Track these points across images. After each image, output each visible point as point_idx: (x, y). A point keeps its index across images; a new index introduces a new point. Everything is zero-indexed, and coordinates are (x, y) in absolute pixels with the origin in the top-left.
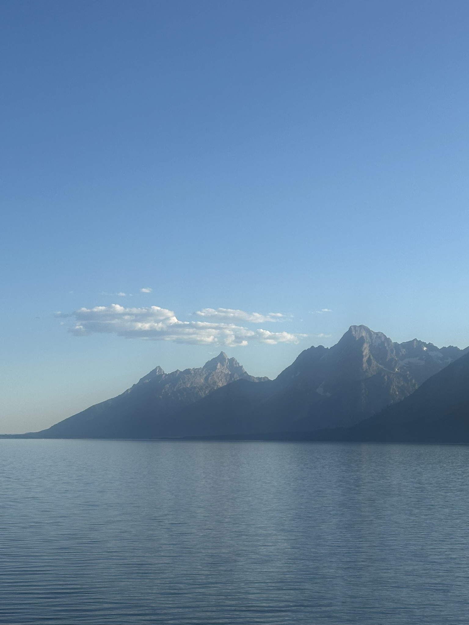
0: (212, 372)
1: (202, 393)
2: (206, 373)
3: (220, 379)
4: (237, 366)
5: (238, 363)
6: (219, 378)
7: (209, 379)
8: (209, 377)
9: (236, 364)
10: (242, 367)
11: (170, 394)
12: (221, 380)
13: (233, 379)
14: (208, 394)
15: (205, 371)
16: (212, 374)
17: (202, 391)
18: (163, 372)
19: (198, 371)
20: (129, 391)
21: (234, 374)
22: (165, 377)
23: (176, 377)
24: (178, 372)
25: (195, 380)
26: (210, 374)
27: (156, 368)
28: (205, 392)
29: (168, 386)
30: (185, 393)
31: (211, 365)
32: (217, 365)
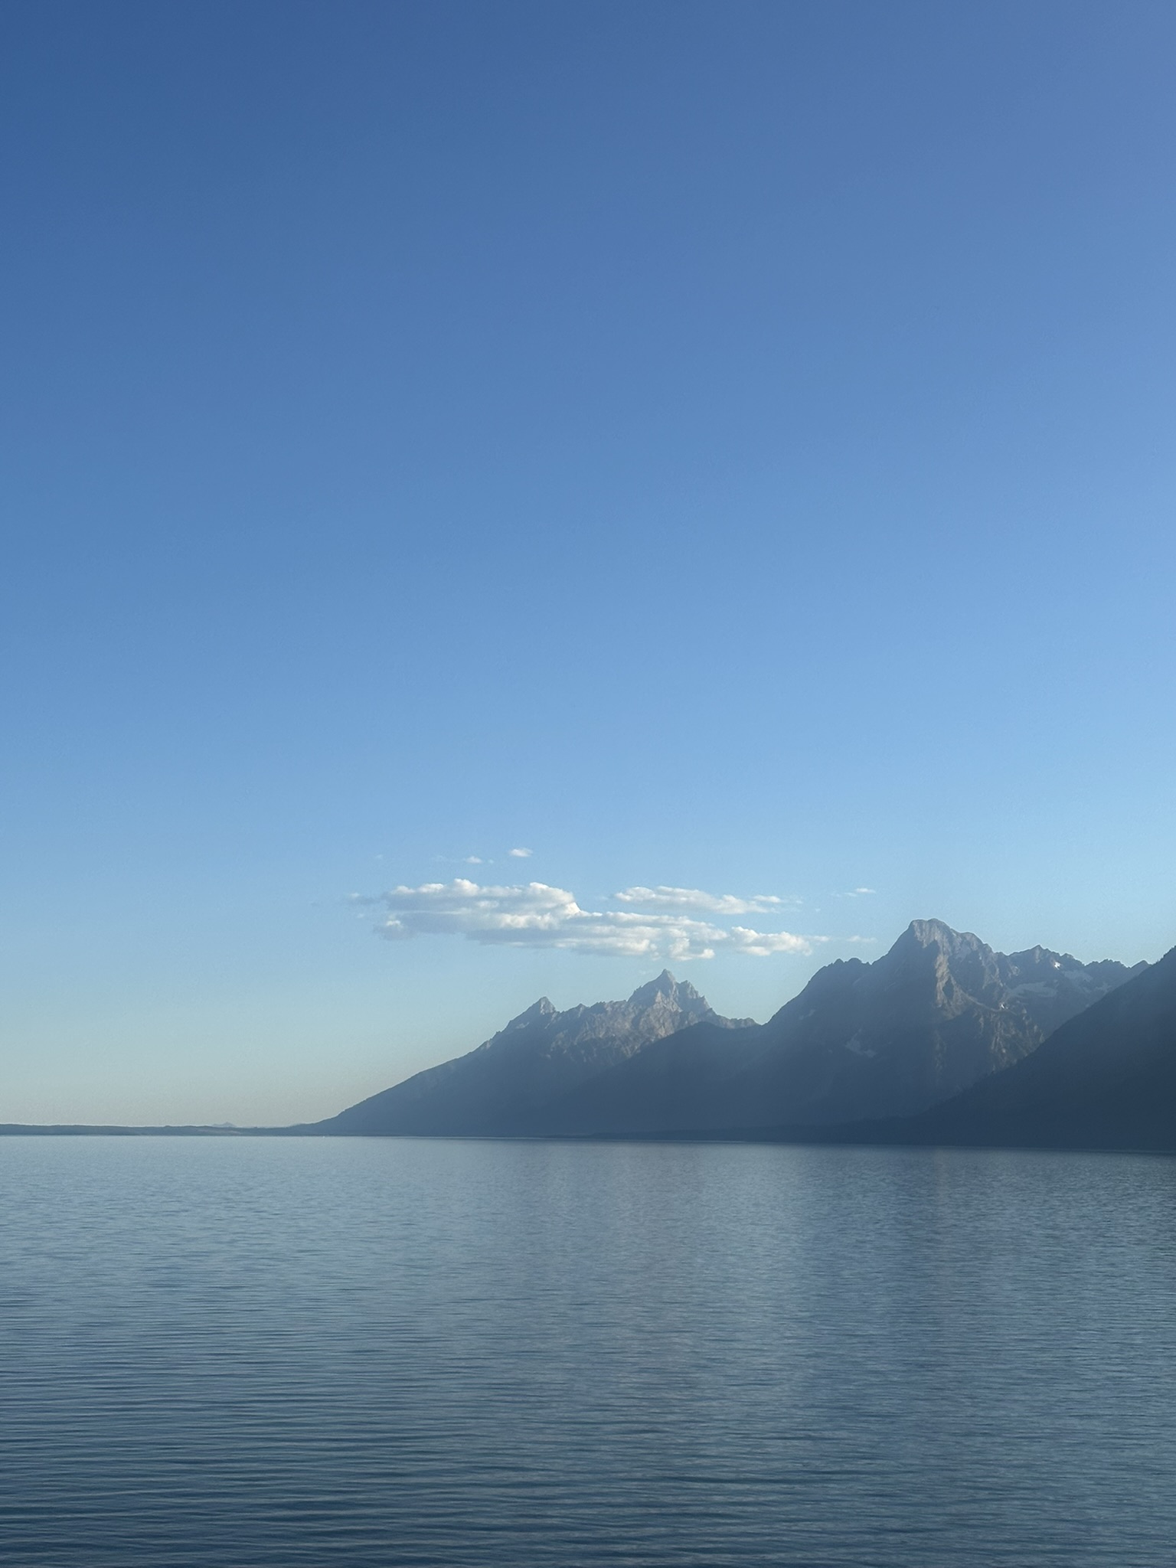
0: (646, 1009)
1: (626, 1050)
2: (634, 1012)
3: (661, 1021)
4: (695, 997)
5: (696, 993)
6: (659, 1021)
7: (641, 1024)
8: (641, 1018)
9: (691, 993)
10: (703, 999)
11: (565, 1051)
12: (664, 1024)
13: (686, 1022)
14: (639, 1051)
15: (633, 1008)
16: (646, 1013)
17: (628, 1045)
18: (554, 1008)
19: (620, 1007)
20: (488, 1046)
21: (688, 1013)
22: (556, 1018)
23: (578, 1018)
24: (581, 1009)
25: (613, 1025)
26: (642, 1012)
27: (540, 1000)
28: (633, 1048)
29: (561, 1035)
30: (595, 1049)
31: (644, 996)
32: (656, 995)
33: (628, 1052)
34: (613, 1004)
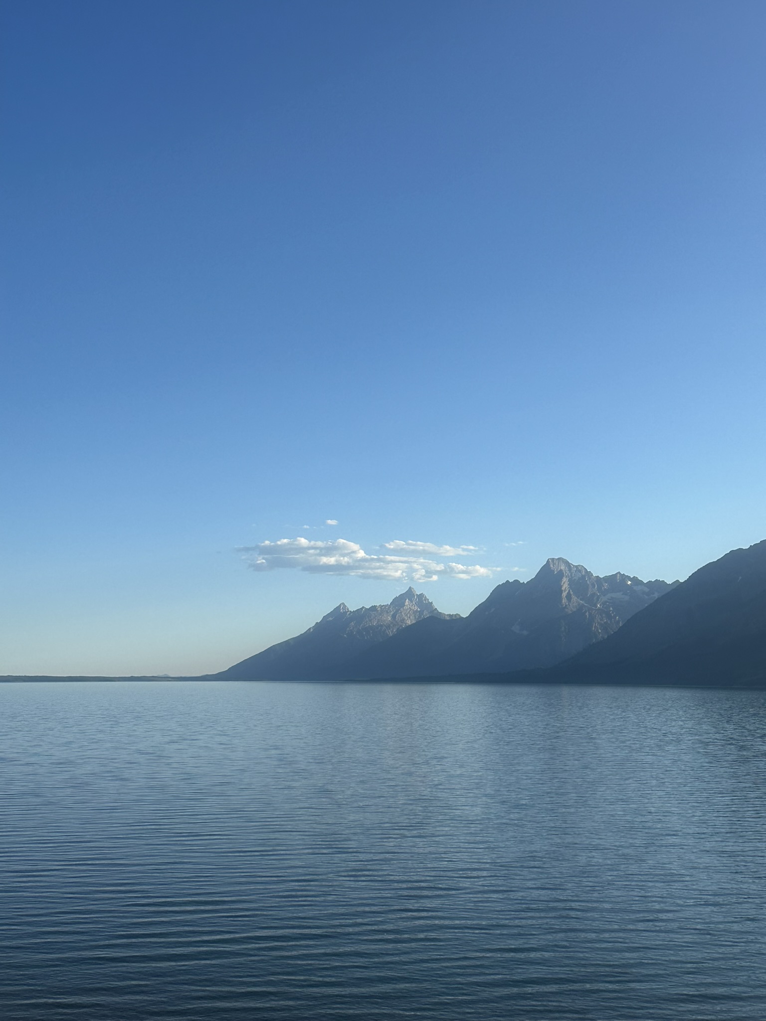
0: (400, 609)
1: (389, 632)
2: (393, 610)
4: (427, 602)
5: (428, 599)
6: (407, 615)
7: (397, 617)
8: (397, 614)
9: (425, 600)
10: (432, 603)
11: (355, 633)
12: (410, 617)
13: (422, 616)
14: (396, 633)
15: (392, 608)
16: (400, 611)
17: (390, 629)
18: (348, 609)
19: (385, 608)
20: (312, 630)
21: (423, 611)
22: (349, 614)
23: (362, 614)
24: (364, 609)
25: (381, 618)
26: (397, 611)
27: (340, 605)
28: (392, 631)
29: (352, 624)
30: (371, 632)
31: (399, 602)
32: (405, 602)
33: (390, 634)
34: (381, 606)
